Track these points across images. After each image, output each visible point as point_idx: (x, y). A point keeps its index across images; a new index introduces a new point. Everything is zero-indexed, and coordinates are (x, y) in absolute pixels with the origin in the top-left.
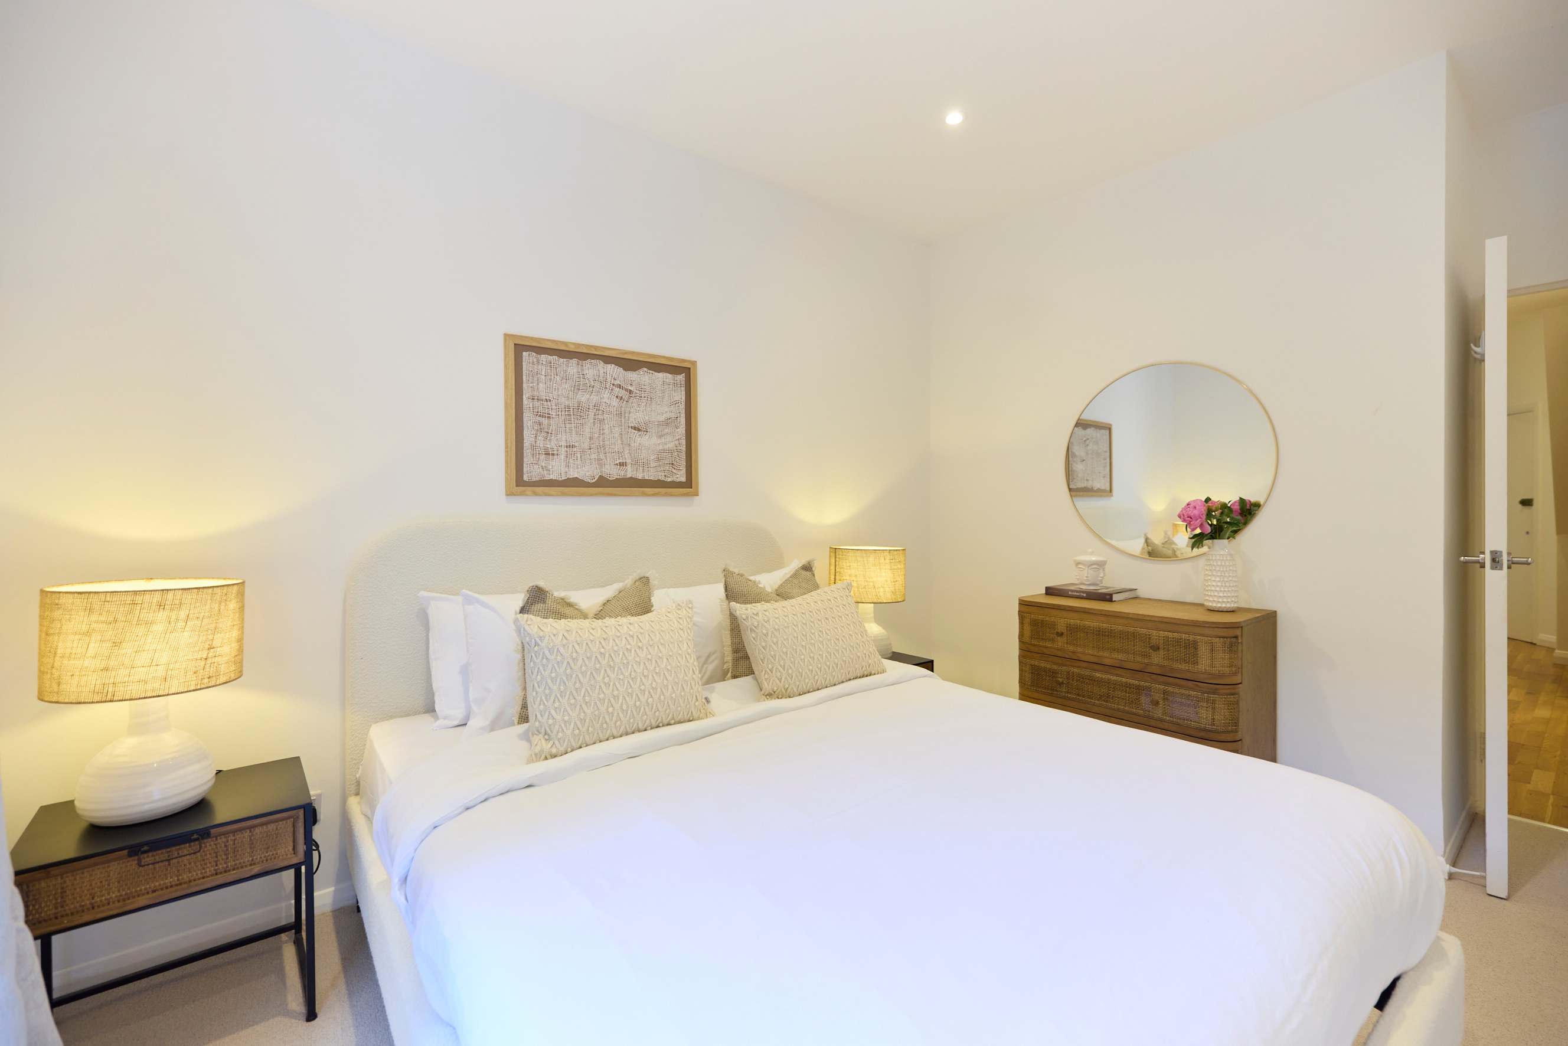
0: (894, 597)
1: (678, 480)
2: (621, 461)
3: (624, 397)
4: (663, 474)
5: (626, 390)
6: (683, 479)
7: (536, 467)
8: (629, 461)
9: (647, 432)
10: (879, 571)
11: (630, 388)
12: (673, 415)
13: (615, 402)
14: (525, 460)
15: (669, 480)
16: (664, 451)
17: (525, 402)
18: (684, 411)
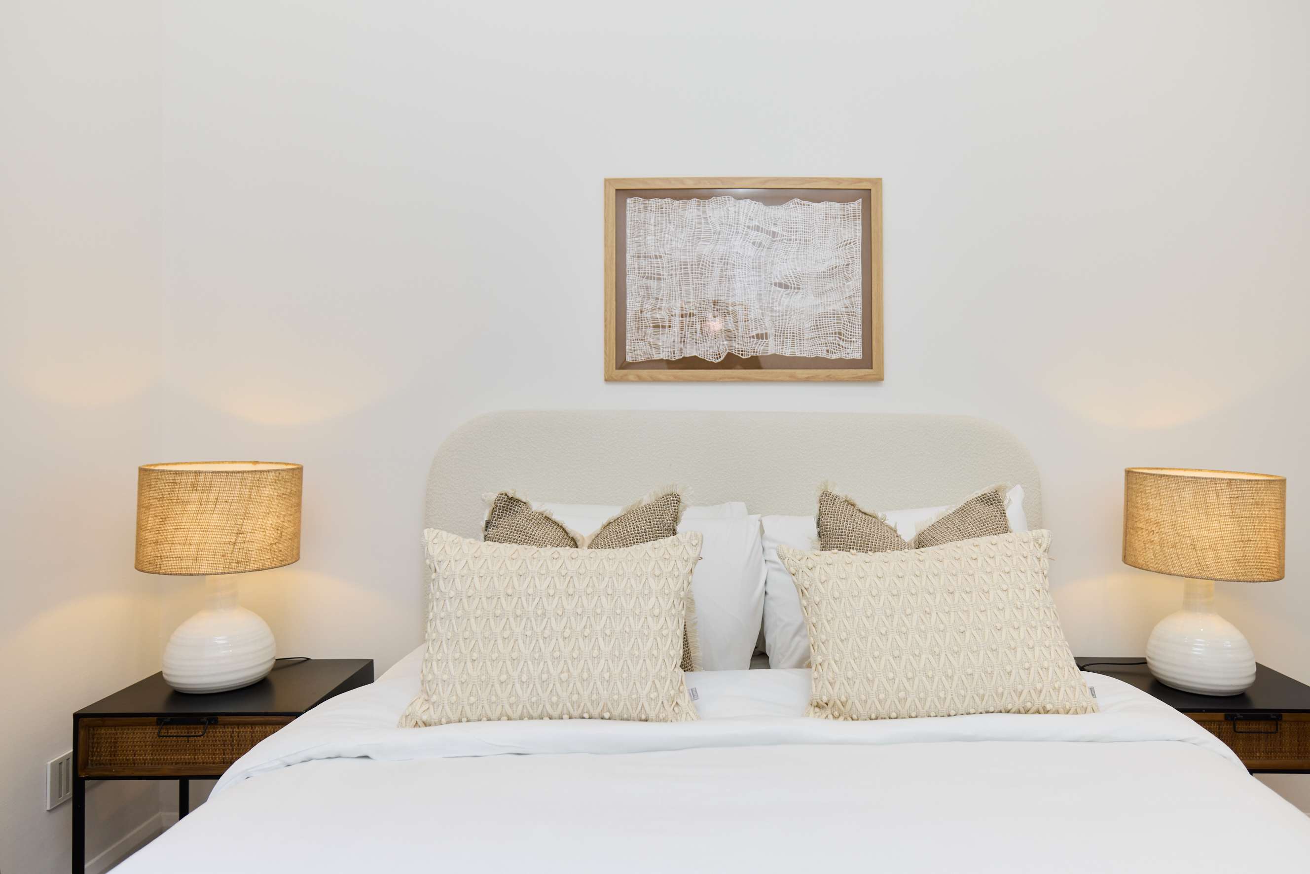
0: (1240, 571)
1: (849, 357)
2: (759, 332)
3: (764, 243)
4: (825, 348)
5: (768, 233)
6: (858, 355)
7: (641, 343)
8: (771, 332)
9: (799, 289)
10: (1204, 517)
11: (773, 229)
12: (842, 262)
13: (751, 251)
14: (628, 335)
15: (834, 357)
16: (826, 315)
17: (629, 261)
18: (859, 255)
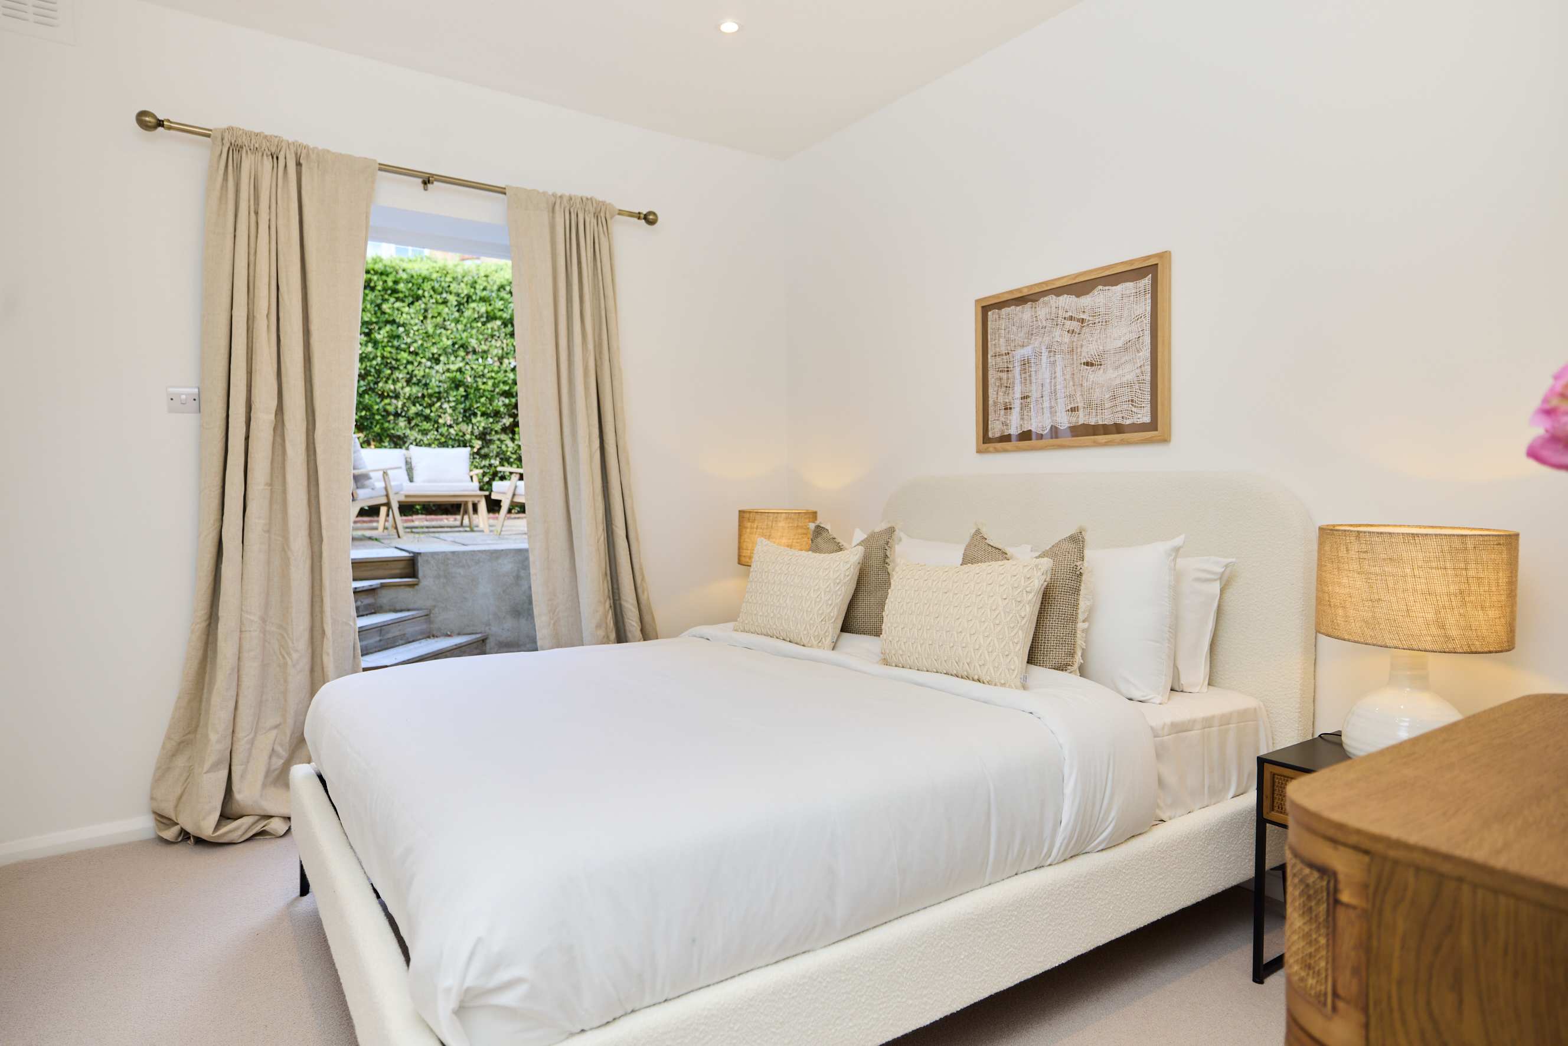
1: (1140, 421)
2: (1073, 406)
3: (1075, 330)
4: (1121, 415)
5: (1078, 320)
6: (1147, 419)
7: (997, 422)
8: (1081, 405)
9: (1101, 365)
11: (1082, 316)
12: (1134, 336)
13: (1067, 338)
14: (990, 417)
15: (1128, 422)
16: (1121, 385)
17: (990, 360)
18: (1149, 326)
